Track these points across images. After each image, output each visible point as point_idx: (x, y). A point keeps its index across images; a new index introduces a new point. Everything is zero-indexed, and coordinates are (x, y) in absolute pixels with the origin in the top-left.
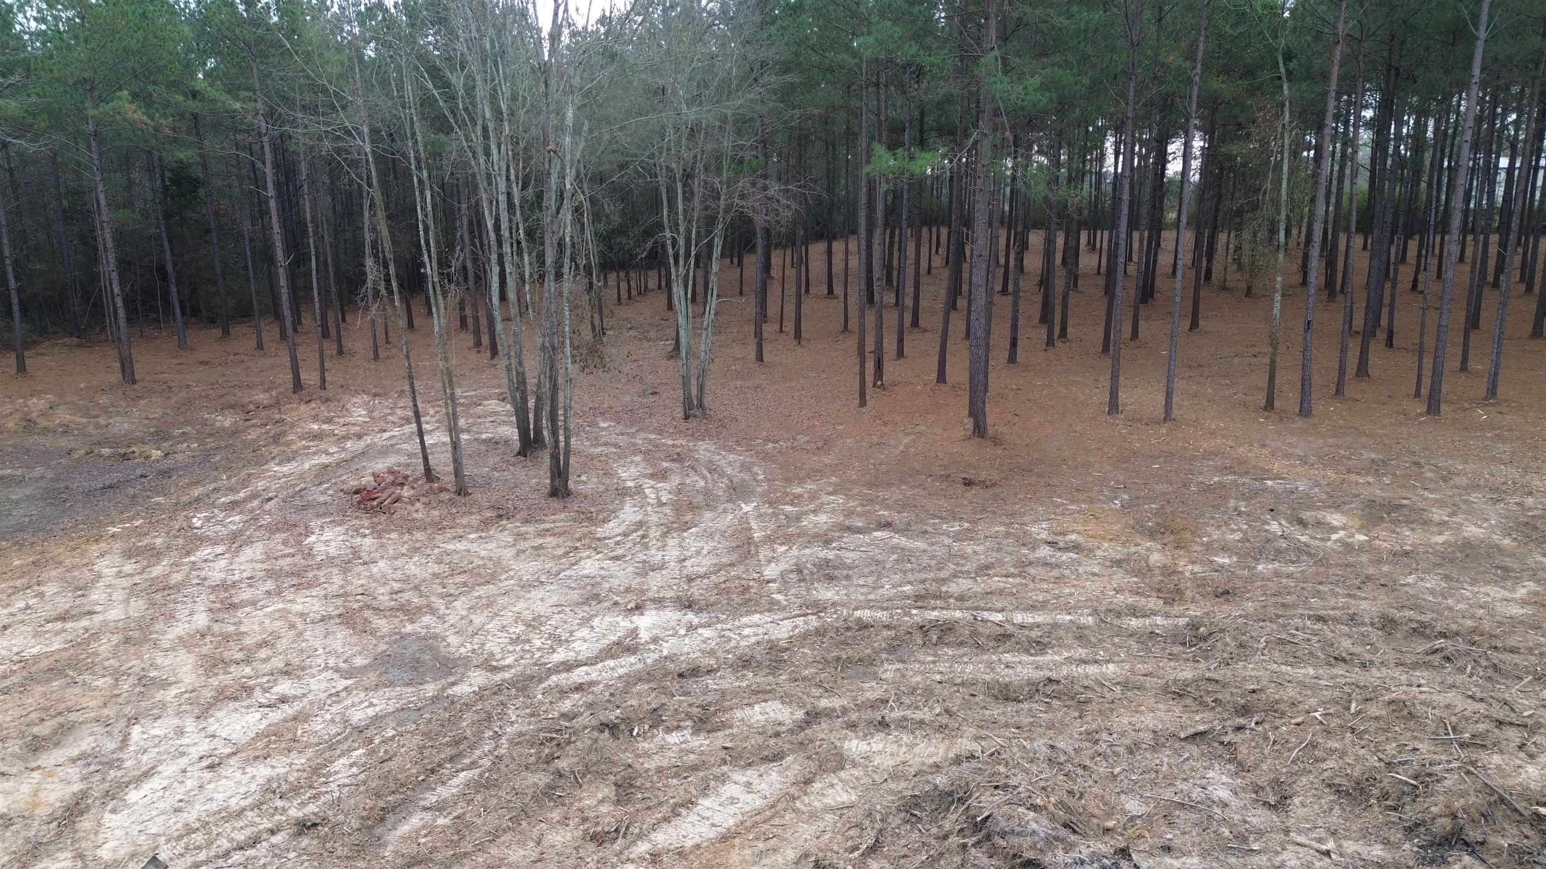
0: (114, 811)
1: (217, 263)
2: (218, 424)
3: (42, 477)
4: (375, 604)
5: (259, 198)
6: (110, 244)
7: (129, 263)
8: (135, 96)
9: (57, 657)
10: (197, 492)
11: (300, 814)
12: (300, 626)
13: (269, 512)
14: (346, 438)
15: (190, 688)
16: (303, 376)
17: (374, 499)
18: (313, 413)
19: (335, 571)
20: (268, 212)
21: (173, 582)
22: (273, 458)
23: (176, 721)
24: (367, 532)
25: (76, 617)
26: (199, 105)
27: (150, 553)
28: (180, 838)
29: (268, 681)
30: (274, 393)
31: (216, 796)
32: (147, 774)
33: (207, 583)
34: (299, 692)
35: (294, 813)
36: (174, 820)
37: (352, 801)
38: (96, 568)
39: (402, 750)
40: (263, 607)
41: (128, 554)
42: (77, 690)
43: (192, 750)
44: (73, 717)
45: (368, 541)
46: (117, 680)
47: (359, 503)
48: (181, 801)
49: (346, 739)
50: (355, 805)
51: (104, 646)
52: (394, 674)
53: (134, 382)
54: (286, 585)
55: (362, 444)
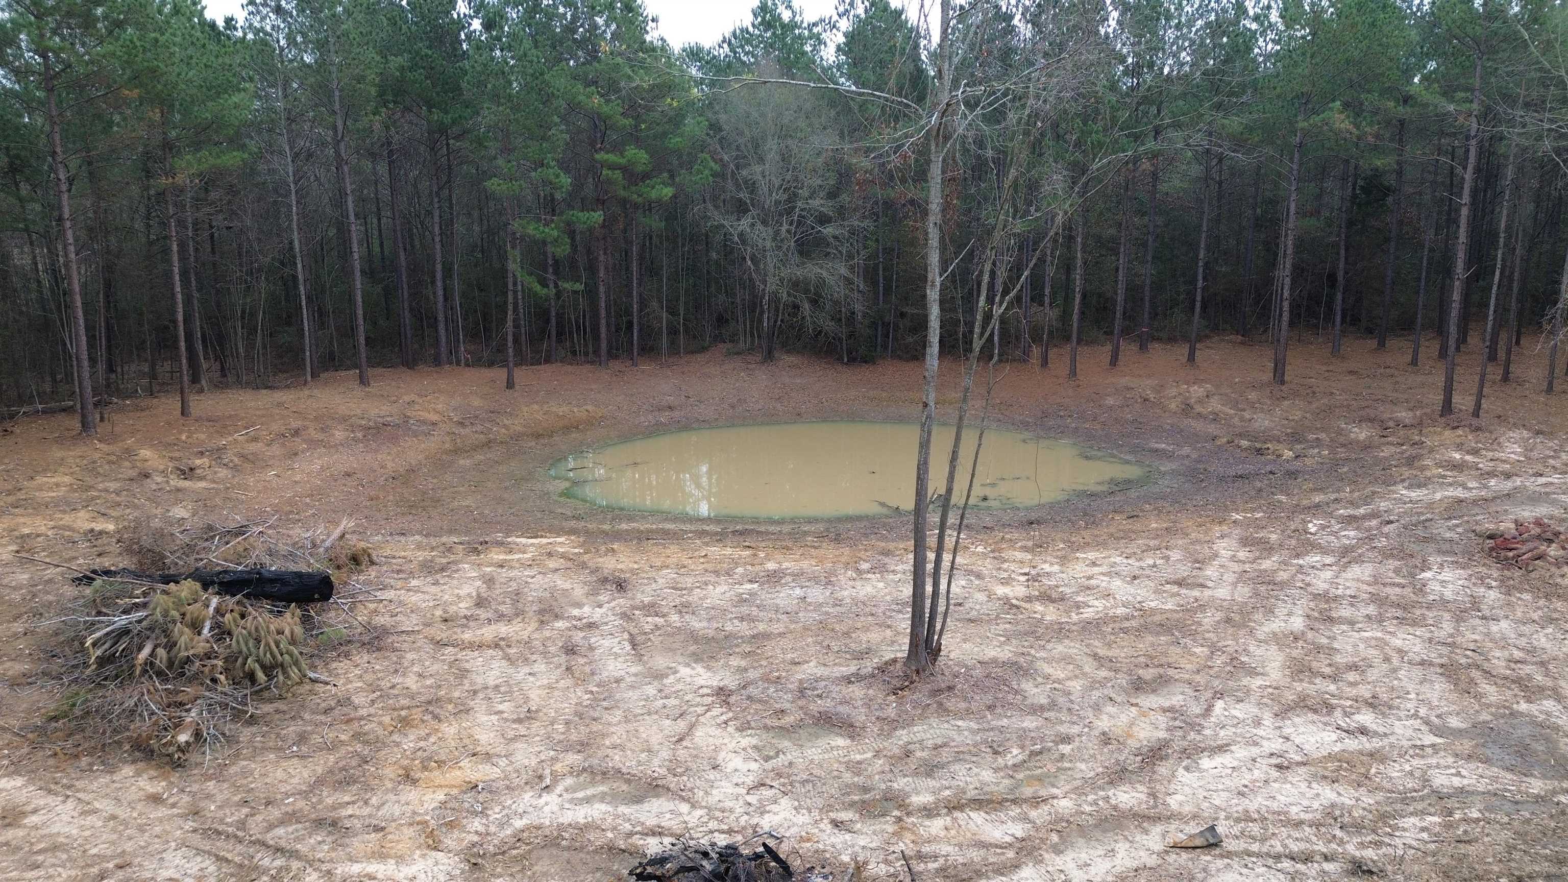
0: (1187, 769)
1: (1389, 273)
2: (1353, 436)
3: (1188, 456)
4: (1486, 665)
5: (1450, 205)
6: (1289, 251)
7: (1303, 270)
8: (1346, 105)
9: (1169, 616)
10: (1318, 498)
11: (1357, 854)
12: (1396, 661)
13: (1387, 536)
14: (1491, 474)
15: (1274, 684)
16: (1456, 399)
17: (1511, 550)
18: (1458, 441)
19: (1447, 616)
20: (1456, 222)
21: (1279, 579)
22: (1403, 481)
23: (1255, 710)
24: (1494, 584)
25: (1190, 586)
26: (1409, 109)
27: (1263, 546)
28: (1238, 820)
29: (1351, 707)
30: (1418, 413)
31: (1279, 797)
32: (1222, 749)
33: (1309, 589)
34: (1381, 730)
35: (1351, 849)
36: (1236, 801)
37: (1416, 867)
38: (1215, 547)
39: (1486, 839)
40: (1360, 630)
41: (1245, 542)
42: (1179, 650)
43: (1265, 743)
44: (1171, 672)
45: (1493, 595)
46: (1212, 653)
47: (1492, 549)
48: (1246, 786)
49: (1422, 799)
50: (1419, 872)
51: (1209, 619)
52: (1492, 751)
53: (1283, 382)
54: (1389, 615)
55: (1509, 485)
